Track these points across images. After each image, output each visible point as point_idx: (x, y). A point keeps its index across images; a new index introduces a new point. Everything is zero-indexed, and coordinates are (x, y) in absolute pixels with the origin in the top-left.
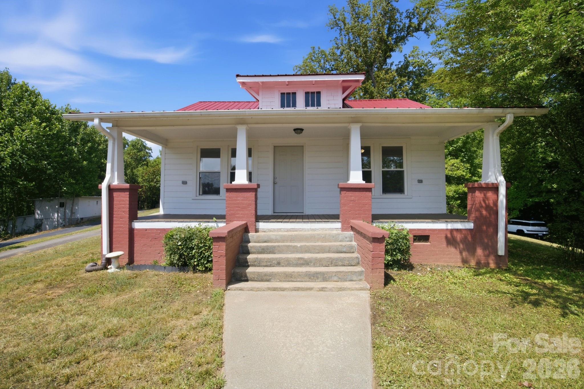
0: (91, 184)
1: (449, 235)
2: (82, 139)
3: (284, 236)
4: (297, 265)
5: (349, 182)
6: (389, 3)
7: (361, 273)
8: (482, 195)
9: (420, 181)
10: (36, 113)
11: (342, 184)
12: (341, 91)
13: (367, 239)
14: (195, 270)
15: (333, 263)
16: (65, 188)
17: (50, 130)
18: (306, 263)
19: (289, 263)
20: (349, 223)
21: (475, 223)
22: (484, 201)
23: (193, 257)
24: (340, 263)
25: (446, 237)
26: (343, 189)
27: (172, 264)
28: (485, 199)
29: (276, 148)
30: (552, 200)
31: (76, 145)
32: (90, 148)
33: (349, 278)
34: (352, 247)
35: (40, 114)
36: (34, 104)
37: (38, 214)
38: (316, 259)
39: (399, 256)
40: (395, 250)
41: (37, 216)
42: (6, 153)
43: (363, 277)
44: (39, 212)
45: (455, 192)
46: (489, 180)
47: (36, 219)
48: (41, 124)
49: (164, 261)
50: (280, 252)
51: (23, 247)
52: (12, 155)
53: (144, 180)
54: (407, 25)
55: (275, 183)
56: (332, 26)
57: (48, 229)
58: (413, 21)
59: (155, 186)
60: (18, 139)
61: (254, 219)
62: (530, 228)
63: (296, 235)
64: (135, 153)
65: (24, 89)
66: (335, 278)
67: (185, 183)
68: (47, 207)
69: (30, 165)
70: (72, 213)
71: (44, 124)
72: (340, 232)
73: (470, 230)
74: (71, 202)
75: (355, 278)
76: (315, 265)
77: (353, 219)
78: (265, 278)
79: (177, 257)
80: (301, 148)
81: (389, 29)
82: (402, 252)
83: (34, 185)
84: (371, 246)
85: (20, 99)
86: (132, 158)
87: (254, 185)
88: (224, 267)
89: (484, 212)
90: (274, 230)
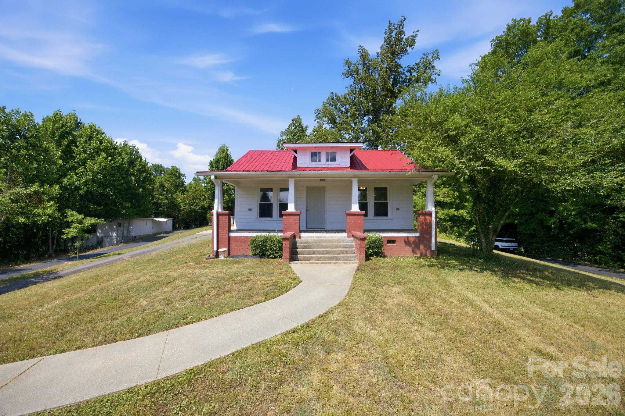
0: (145, 208)
1: (406, 240)
2: (138, 170)
3: (316, 240)
4: (323, 254)
5: (351, 211)
6: (393, 60)
7: (355, 257)
8: (424, 218)
9: (398, 209)
10: (103, 149)
11: (348, 212)
12: (349, 152)
13: (357, 239)
14: (268, 258)
15: (342, 252)
16: (124, 211)
17: (115, 163)
18: (328, 253)
19: (319, 253)
20: (351, 233)
21: (420, 233)
22: (425, 221)
23: (268, 251)
24: (345, 253)
25: (405, 241)
26: (348, 214)
27: (256, 254)
28: (425, 219)
29: (308, 188)
30: (516, 221)
31: (133, 175)
32: (145, 178)
33: (349, 259)
34: (352, 245)
35: (106, 150)
36: (101, 142)
37: (99, 233)
38: (333, 251)
39: (376, 250)
40: (374, 246)
41: (98, 235)
42: (81, 182)
43: (356, 259)
44: (100, 231)
45: (446, 215)
46: (428, 210)
47: (97, 237)
48: (107, 157)
49: (250, 253)
50: (314, 248)
51: (122, 254)
52: (86, 183)
53: (185, 204)
54: (408, 78)
55: (307, 210)
56: (347, 75)
57: (107, 245)
58: (413, 74)
59: (195, 209)
60: (90, 171)
61: (299, 231)
62: (504, 244)
63: (322, 240)
64: (174, 179)
65: (93, 129)
66: (343, 259)
67: (250, 210)
68: (115, 227)
69: (98, 192)
70: (129, 232)
71: (110, 158)
72: (346, 238)
73: (418, 237)
74: (128, 222)
75: (352, 259)
76: (332, 254)
77: (353, 231)
78: (307, 259)
79: (259, 250)
80: (324, 188)
81: (394, 79)
82: (378, 247)
83: (101, 209)
84: (359, 242)
85: (90, 138)
86: (171, 185)
87: (299, 212)
88: (288, 252)
89: (425, 227)
90: (310, 237)
